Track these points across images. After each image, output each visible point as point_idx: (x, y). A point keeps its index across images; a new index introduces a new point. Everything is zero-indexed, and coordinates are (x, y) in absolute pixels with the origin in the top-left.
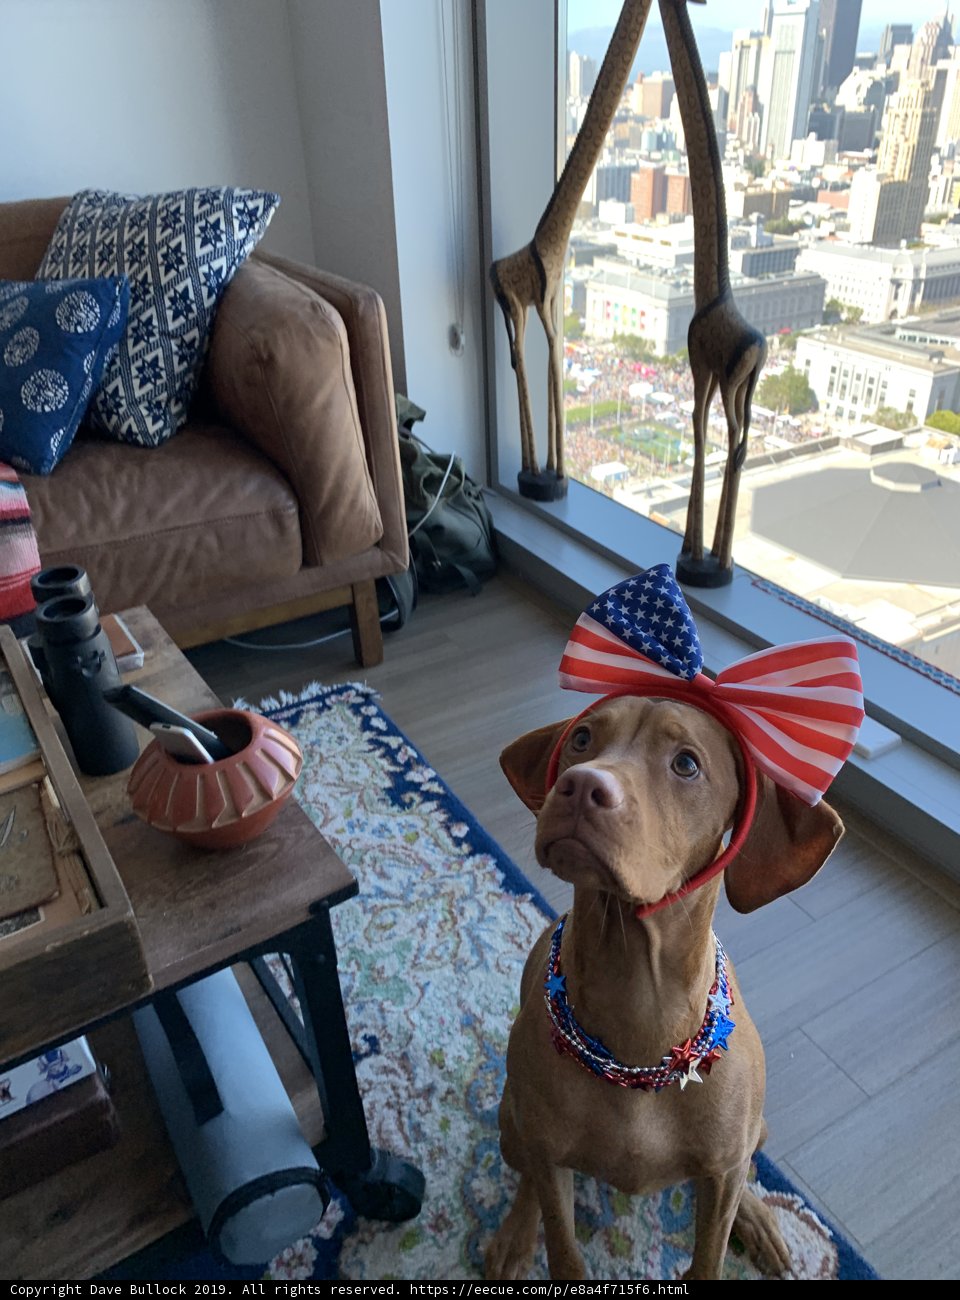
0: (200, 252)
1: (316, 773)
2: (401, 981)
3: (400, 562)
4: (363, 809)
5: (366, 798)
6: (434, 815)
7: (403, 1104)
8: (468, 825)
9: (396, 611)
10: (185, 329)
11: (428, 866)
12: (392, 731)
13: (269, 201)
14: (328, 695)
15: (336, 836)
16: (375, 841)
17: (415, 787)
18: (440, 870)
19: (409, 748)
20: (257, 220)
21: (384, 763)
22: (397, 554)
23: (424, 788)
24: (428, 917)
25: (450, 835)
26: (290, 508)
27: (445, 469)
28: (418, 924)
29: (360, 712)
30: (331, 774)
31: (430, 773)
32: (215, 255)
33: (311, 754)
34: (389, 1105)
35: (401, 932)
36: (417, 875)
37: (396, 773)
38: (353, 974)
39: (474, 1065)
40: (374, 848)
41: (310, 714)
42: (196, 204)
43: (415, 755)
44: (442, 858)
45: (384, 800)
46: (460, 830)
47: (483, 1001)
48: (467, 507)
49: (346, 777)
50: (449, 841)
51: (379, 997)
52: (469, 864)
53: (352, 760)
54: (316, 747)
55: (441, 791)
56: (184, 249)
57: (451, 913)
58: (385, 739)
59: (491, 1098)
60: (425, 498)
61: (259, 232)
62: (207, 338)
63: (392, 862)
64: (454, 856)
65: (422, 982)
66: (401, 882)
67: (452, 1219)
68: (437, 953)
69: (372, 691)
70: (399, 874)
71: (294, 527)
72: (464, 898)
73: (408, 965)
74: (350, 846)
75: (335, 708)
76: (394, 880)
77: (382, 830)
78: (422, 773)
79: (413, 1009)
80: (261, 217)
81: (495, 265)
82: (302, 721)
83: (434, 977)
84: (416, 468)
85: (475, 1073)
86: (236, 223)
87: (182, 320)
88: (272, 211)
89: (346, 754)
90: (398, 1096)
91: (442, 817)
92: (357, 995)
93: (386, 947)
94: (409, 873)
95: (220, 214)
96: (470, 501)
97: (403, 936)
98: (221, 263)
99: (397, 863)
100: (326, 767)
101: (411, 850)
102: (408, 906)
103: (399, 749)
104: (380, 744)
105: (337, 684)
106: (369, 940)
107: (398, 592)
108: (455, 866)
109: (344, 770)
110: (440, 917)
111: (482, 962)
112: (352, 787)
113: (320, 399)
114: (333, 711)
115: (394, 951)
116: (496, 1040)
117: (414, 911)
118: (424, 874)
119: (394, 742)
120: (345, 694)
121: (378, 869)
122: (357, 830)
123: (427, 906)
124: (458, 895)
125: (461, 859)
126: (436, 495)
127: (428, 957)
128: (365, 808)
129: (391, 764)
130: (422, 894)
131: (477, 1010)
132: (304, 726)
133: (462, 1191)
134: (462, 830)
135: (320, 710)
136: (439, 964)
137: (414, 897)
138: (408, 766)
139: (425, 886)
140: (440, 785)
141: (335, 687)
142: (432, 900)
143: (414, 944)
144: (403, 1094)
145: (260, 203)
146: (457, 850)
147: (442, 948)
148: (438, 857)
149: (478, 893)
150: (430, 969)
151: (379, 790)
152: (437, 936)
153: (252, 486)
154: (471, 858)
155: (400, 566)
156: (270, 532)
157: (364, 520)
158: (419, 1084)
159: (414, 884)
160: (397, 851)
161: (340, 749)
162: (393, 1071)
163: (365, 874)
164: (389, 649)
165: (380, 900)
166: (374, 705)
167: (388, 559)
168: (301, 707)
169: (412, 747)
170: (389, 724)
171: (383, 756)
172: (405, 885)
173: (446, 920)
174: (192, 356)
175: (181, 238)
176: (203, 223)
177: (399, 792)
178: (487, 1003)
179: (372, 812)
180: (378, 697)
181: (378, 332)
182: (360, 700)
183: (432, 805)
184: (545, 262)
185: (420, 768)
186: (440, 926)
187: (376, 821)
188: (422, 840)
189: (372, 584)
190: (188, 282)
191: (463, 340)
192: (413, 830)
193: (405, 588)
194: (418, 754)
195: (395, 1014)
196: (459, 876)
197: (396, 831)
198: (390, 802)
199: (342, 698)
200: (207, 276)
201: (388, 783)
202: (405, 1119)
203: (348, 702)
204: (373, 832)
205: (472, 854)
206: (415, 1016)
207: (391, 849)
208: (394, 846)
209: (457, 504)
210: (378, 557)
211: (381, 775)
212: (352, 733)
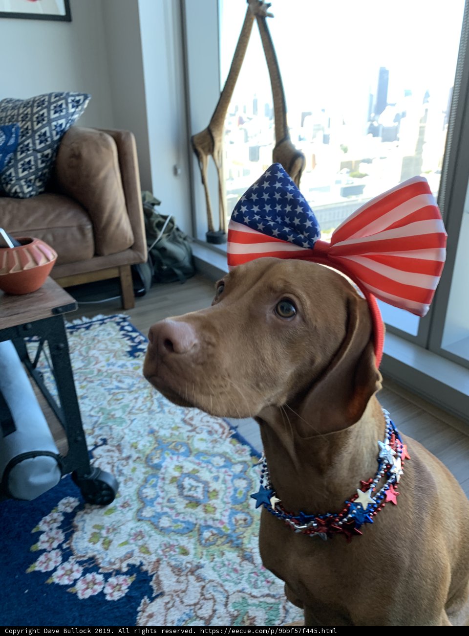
0: (53, 116)
1: (95, 346)
2: (122, 419)
3: (142, 257)
4: (115, 359)
5: (117, 355)
7: (115, 463)
10: (44, 149)
12: (134, 331)
13: (86, 98)
14: (106, 319)
15: (101, 368)
16: (119, 369)
17: (141, 350)
19: (141, 336)
20: (80, 105)
21: (129, 343)
22: (141, 254)
24: (139, 396)
26: (88, 225)
27: (166, 220)
28: (134, 398)
29: (120, 324)
30: (102, 346)
32: (60, 118)
33: (93, 340)
34: (108, 463)
35: (125, 401)
36: (137, 381)
37: (133, 346)
38: (99, 417)
39: (152, 448)
40: (118, 372)
41: (96, 326)
42: (53, 97)
43: (143, 339)
45: (125, 355)
47: (160, 424)
48: (179, 242)
49: (109, 347)
51: (110, 424)
53: (113, 341)
54: (96, 337)
56: (46, 115)
57: (150, 394)
58: (130, 334)
59: (157, 459)
60: (155, 232)
61: (81, 111)
62: (55, 154)
63: (126, 377)
65: (132, 418)
66: (128, 384)
67: (131, 503)
68: (142, 408)
69: (126, 316)
70: (128, 381)
71: (90, 235)
73: (127, 413)
74: (106, 371)
75: (108, 324)
76: (126, 383)
77: (123, 366)
79: (126, 428)
80: (82, 103)
81: (193, 137)
82: (91, 328)
83: (139, 417)
84: (152, 219)
85: (152, 450)
86: (70, 106)
87: (43, 145)
88: (87, 102)
89: (110, 340)
90: (113, 460)
92: (100, 424)
93: (116, 407)
94: (133, 380)
95: (63, 101)
96: (181, 240)
97: (126, 403)
98: (63, 121)
99: (128, 377)
100: (100, 344)
101: (135, 373)
102: (130, 392)
103: (136, 337)
104: (127, 336)
106: (110, 404)
107: (143, 277)
109: (109, 345)
110: (145, 395)
111: (162, 411)
112: (111, 351)
113: (102, 174)
115: (121, 408)
116: (164, 438)
117: (133, 394)
118: (140, 381)
119: (134, 335)
120: (114, 318)
121: (118, 379)
122: (111, 366)
123: (139, 392)
126: (160, 230)
127: (137, 410)
130: (138, 388)
131: (156, 428)
132: (92, 330)
133: (138, 493)
135: (101, 324)
136: (141, 412)
137: (133, 389)
138: (140, 343)
139: (140, 385)
141: (110, 316)
142: (142, 390)
144: (116, 459)
145: (82, 98)
147: (144, 406)
150: (137, 414)
151: (124, 352)
152: (142, 402)
153: (70, 214)
155: (143, 259)
156: (78, 236)
157: (124, 234)
158: (124, 455)
159: (135, 384)
160: (129, 373)
161: (108, 337)
162: (113, 451)
163: (112, 381)
164: (137, 303)
165: (118, 390)
166: (127, 321)
167: (136, 256)
168: (92, 323)
169: (143, 336)
170: (133, 328)
171: (128, 340)
172: (130, 385)
173: (148, 397)
174: (47, 161)
175: (45, 111)
176: (55, 105)
177: (134, 352)
178: (162, 425)
179: (119, 360)
180: (129, 318)
181: (131, 148)
182: (121, 320)
184: (214, 135)
185: (145, 344)
186: (145, 399)
187: (120, 363)
189: (129, 268)
190: (47, 129)
191: (179, 171)
192: (137, 366)
193: (147, 274)
194: (145, 339)
195: (117, 430)
197: (130, 366)
198: (129, 356)
199: (112, 320)
200: (56, 126)
201: (129, 349)
202: (115, 469)
203: (115, 321)
204: (119, 366)
206: (126, 431)
207: (126, 372)
208: (128, 371)
209: (174, 240)
210: (131, 254)
211: (126, 346)
212: (115, 332)
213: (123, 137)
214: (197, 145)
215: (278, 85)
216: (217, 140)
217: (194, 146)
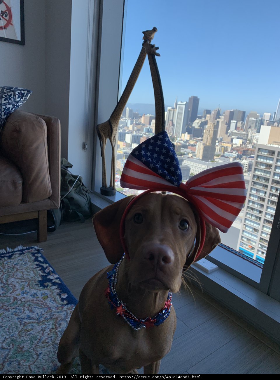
0: (3, 102)
1: (14, 275)
2: (30, 352)
4: (29, 288)
5: (30, 283)
6: (55, 290)
8: (68, 294)
9: (54, 226)
11: (50, 308)
12: (45, 262)
13: (29, 92)
14: (24, 250)
15: (16, 297)
16: (31, 298)
17: (50, 280)
18: (54, 310)
19: (50, 268)
20: (24, 97)
21: (40, 272)
22: (56, 202)
23: (53, 281)
24: (46, 327)
25: (60, 298)
26: (20, 180)
27: (76, 179)
28: (41, 329)
29: (35, 255)
30: (19, 275)
31: (57, 276)
32: (8, 104)
33: (13, 268)
35: (33, 332)
36: (45, 311)
37: (44, 275)
40: (30, 301)
41: (17, 255)
42: (5, 90)
43: (52, 270)
44: (55, 305)
45: (37, 284)
46: (64, 296)
48: (83, 194)
49: (25, 276)
50: (59, 299)
51: (19, 359)
52: (65, 308)
53: (28, 271)
54: (16, 266)
55: (60, 282)
57: (55, 325)
58: (42, 264)
60: (68, 187)
61: (24, 101)
63: (36, 306)
64: (61, 305)
65: (39, 352)
66: (38, 314)
68: (47, 341)
69: (41, 249)
70: (38, 311)
71: (20, 188)
72: (62, 320)
73: (34, 346)
74: (21, 300)
75: (26, 253)
76: (36, 313)
77: (34, 295)
78: (53, 276)
79: (32, 364)
80: (26, 95)
81: (98, 126)
82: (13, 257)
83: (44, 351)
84: (66, 178)
86: (17, 96)
88: (29, 95)
89: (26, 269)
91: (58, 291)
92: (10, 358)
93: (26, 338)
94: (42, 310)
95: (12, 93)
96: (84, 192)
97: (34, 334)
98: (10, 106)
99: (38, 307)
100: (18, 272)
101: (44, 302)
102: (38, 323)
103: (47, 268)
104: (40, 266)
105: (28, 246)
106: (20, 336)
107: (55, 218)
108: (60, 308)
109: (24, 273)
110: (51, 327)
112: (26, 280)
113: (35, 145)
114: (25, 255)
115: (30, 340)
117: (41, 325)
118: (48, 311)
119: (45, 265)
120: (31, 250)
121: (30, 309)
122: (24, 294)
123: (46, 323)
124: (59, 319)
125: (63, 306)
126: (72, 187)
127: (43, 343)
128: (30, 287)
129: (42, 273)
130: (46, 318)
132: (13, 259)
134: (65, 296)
135: (20, 254)
136: (47, 345)
137: (42, 319)
139: (47, 315)
140: (59, 280)
141: (28, 247)
142: (49, 321)
143: (39, 337)
145: (26, 92)
146: (62, 303)
147: (49, 339)
148: (54, 305)
149: (68, 318)
150: (43, 347)
151: (36, 282)
152: (48, 334)
153: (7, 172)
154: (67, 306)
155: (57, 206)
156: (11, 188)
157: (45, 188)
159: (43, 315)
160: (39, 302)
161: (25, 267)
163: (24, 310)
164: (49, 237)
165: (28, 320)
166: (41, 253)
167: (52, 203)
168: (14, 253)
169: (51, 268)
170: (44, 259)
171: (40, 270)
172: (39, 315)
173: (53, 329)
176: (6, 95)
177: (43, 282)
179: (32, 289)
181: (57, 130)
182: (36, 252)
183: (54, 287)
184: (112, 125)
185: (53, 274)
186: (50, 331)
187: (33, 291)
188: (49, 299)
189: (46, 212)
191: (87, 146)
192: (46, 295)
193: (58, 216)
194: (53, 270)
195: (25, 366)
196: (61, 312)
197: (40, 296)
198: (40, 285)
199: (29, 251)
200: (5, 109)
201: (40, 279)
203: (31, 252)
204: (31, 295)
205: (67, 304)
206: (33, 367)
207: (37, 302)
208: (38, 301)
209: (79, 192)
210: (49, 202)
211: (38, 276)
212: (30, 262)
213: (52, 122)
214: (100, 131)
215: (160, 98)
216: (114, 129)
217: (98, 131)
